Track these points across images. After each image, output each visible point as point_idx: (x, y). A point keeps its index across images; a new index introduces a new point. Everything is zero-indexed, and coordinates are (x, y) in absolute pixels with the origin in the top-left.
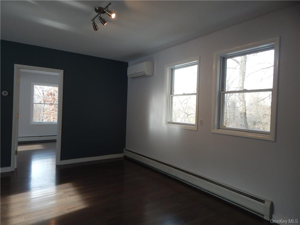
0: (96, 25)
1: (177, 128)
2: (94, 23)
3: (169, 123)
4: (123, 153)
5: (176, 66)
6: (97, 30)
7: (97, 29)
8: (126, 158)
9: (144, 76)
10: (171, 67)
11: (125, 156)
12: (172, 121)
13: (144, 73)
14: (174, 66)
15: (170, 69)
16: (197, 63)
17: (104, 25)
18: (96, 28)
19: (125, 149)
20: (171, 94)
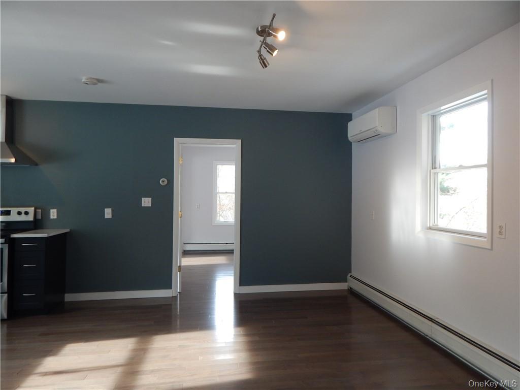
0: (265, 59)
1: (445, 241)
2: (260, 56)
3: (430, 228)
4: (347, 282)
5: (443, 108)
6: (266, 67)
7: (267, 65)
8: (351, 291)
9: (377, 136)
10: (430, 112)
11: (351, 288)
12: (437, 225)
13: (376, 130)
14: (438, 109)
15: (430, 117)
16: (486, 96)
17: (272, 55)
18: (264, 64)
19: (349, 275)
20: (434, 167)
